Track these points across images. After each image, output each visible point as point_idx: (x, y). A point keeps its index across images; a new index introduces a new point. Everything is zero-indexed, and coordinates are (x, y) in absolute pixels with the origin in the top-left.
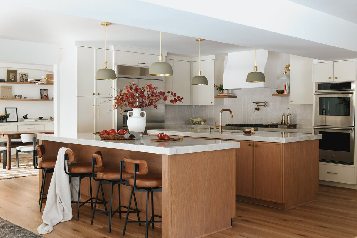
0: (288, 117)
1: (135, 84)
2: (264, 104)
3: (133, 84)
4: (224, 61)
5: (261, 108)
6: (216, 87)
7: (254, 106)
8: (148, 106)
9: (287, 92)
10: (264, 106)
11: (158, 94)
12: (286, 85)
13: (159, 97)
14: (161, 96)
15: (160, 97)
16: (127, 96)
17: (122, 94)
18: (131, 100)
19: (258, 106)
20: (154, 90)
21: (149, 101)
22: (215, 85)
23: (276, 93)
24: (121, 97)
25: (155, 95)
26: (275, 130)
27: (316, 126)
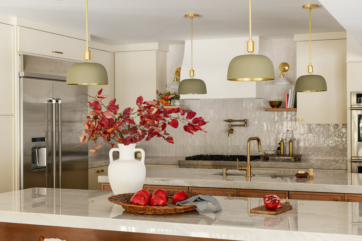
0: (291, 143)
2: (242, 123)
3: (98, 97)
4: (168, 53)
5: (235, 129)
6: (159, 95)
7: (225, 126)
9: (291, 105)
10: (244, 126)
12: (288, 95)
19: (232, 126)
22: (157, 93)
23: (269, 107)
26: (281, 166)
27: (353, 158)
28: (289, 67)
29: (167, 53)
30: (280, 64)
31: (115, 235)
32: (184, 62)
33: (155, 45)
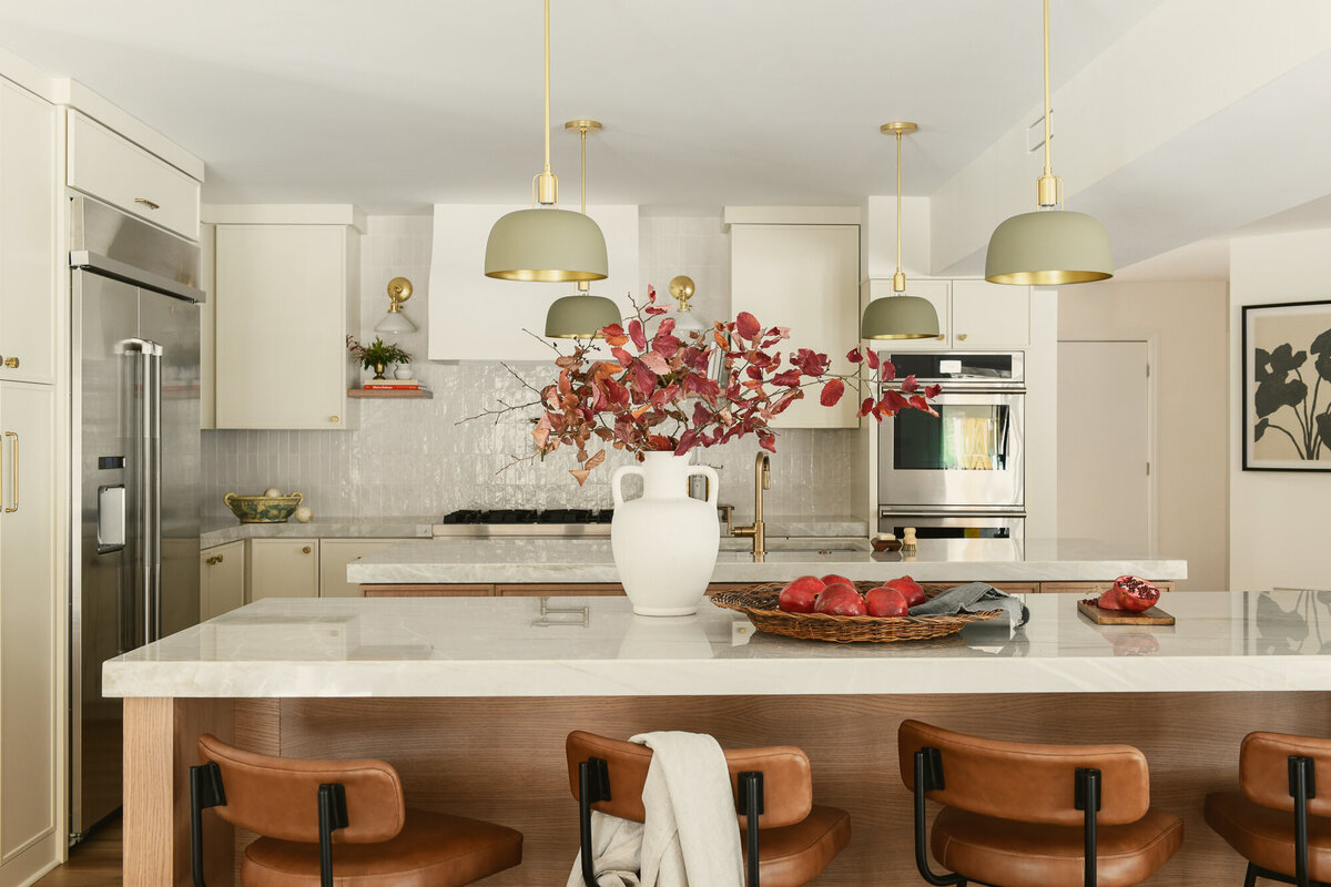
1: (661, 311)
6: (352, 349)
8: (725, 439)
11: (793, 367)
13: (794, 385)
14: (804, 379)
15: (798, 384)
16: (606, 382)
17: (584, 369)
18: (633, 406)
20: (767, 344)
21: (735, 407)
22: (347, 343)
24: (577, 385)
25: (772, 375)
27: (882, 508)
28: (693, 288)
29: (362, 236)
30: (670, 280)
31: (704, 715)
32: (433, 262)
33: (344, 212)
